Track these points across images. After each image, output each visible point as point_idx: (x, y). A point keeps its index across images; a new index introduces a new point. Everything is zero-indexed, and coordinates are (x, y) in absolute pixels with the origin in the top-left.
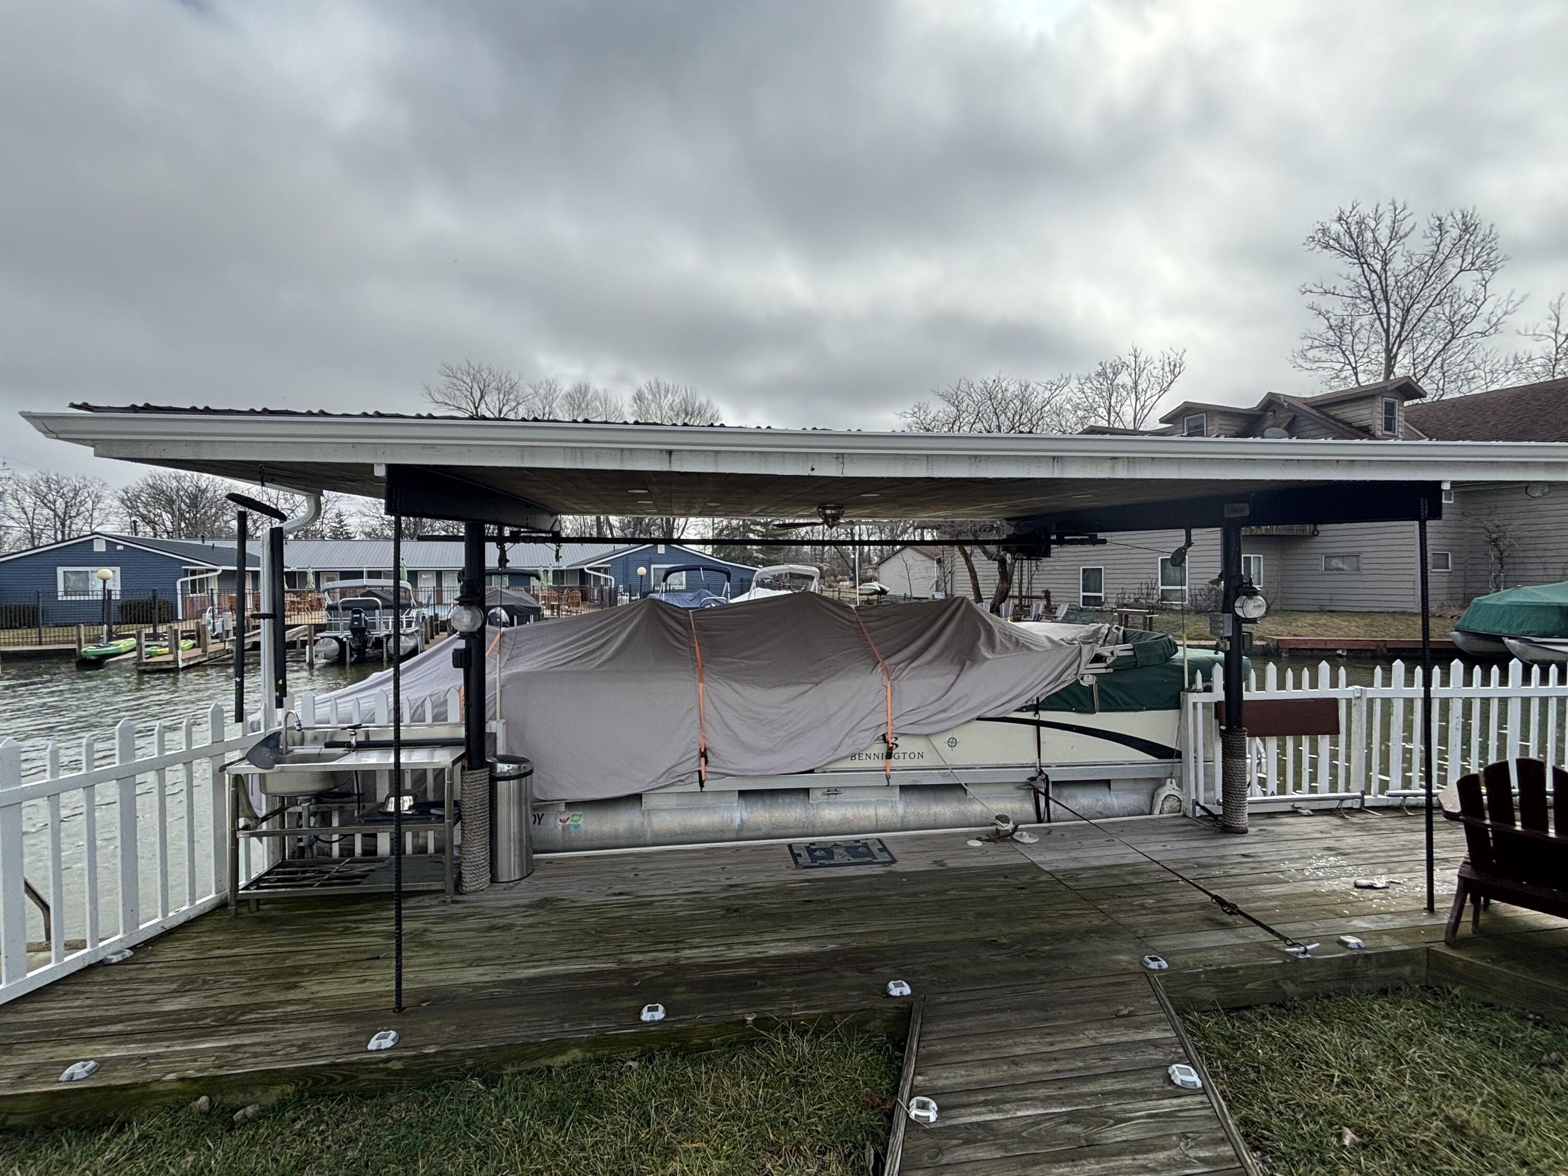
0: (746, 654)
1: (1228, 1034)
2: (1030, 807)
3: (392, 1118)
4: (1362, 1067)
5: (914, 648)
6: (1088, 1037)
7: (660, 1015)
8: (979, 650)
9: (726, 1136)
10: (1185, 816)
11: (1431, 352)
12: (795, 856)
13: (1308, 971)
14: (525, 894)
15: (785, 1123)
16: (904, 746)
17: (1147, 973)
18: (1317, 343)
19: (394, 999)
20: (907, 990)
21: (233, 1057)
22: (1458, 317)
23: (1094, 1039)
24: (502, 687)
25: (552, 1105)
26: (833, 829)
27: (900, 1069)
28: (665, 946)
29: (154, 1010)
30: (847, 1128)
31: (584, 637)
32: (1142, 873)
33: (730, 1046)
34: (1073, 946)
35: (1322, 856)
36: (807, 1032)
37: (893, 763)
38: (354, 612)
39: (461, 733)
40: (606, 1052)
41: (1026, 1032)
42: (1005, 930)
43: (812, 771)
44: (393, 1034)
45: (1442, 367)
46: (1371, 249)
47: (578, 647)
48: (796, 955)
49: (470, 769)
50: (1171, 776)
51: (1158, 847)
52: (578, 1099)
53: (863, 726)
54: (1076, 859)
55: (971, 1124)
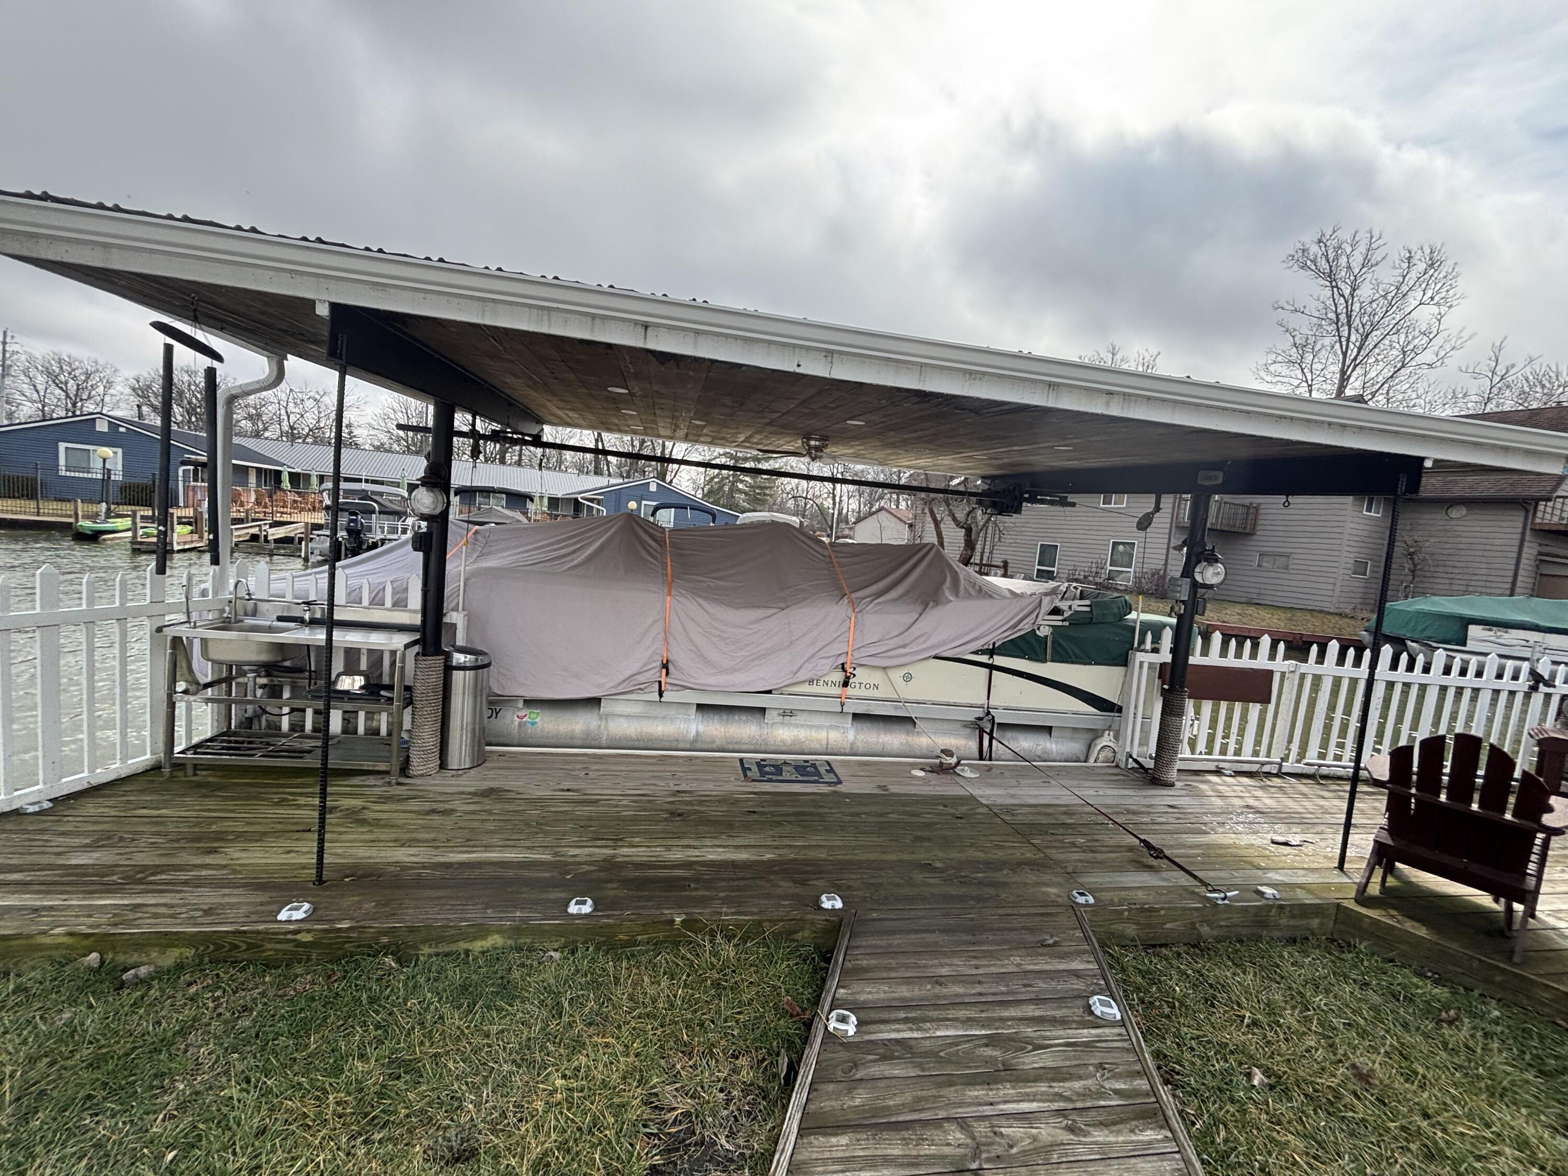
0: (718, 575)
1: (1145, 968)
2: (973, 745)
3: (295, 990)
4: (1271, 1009)
5: (881, 585)
6: (1014, 962)
7: (587, 909)
8: (943, 593)
9: (637, 1033)
10: (1117, 766)
11: (1380, 378)
12: (745, 770)
13: (1225, 916)
14: (474, 781)
15: (701, 1025)
16: (862, 675)
17: (1074, 907)
18: (1280, 359)
19: (314, 871)
20: (839, 904)
21: (131, 916)
22: (1411, 347)
23: (1019, 965)
24: (466, 580)
25: (464, 988)
26: (784, 748)
27: (824, 980)
28: (604, 843)
29: (61, 862)
30: (764, 1034)
31: (558, 542)
32: (1074, 814)
33: (656, 944)
34: (1002, 876)
35: (1242, 813)
36: (734, 936)
37: (849, 691)
38: (351, 514)
39: (417, 620)
40: (528, 941)
41: (954, 954)
42: (941, 855)
43: (769, 692)
44: (306, 906)
45: (1388, 393)
46: (1343, 274)
47: (550, 551)
48: (733, 862)
49: (424, 655)
50: (1109, 728)
51: (1092, 792)
52: (493, 984)
53: (823, 653)
54: (1013, 796)
55: (890, 1040)
